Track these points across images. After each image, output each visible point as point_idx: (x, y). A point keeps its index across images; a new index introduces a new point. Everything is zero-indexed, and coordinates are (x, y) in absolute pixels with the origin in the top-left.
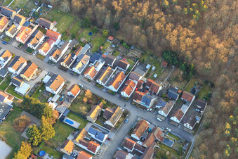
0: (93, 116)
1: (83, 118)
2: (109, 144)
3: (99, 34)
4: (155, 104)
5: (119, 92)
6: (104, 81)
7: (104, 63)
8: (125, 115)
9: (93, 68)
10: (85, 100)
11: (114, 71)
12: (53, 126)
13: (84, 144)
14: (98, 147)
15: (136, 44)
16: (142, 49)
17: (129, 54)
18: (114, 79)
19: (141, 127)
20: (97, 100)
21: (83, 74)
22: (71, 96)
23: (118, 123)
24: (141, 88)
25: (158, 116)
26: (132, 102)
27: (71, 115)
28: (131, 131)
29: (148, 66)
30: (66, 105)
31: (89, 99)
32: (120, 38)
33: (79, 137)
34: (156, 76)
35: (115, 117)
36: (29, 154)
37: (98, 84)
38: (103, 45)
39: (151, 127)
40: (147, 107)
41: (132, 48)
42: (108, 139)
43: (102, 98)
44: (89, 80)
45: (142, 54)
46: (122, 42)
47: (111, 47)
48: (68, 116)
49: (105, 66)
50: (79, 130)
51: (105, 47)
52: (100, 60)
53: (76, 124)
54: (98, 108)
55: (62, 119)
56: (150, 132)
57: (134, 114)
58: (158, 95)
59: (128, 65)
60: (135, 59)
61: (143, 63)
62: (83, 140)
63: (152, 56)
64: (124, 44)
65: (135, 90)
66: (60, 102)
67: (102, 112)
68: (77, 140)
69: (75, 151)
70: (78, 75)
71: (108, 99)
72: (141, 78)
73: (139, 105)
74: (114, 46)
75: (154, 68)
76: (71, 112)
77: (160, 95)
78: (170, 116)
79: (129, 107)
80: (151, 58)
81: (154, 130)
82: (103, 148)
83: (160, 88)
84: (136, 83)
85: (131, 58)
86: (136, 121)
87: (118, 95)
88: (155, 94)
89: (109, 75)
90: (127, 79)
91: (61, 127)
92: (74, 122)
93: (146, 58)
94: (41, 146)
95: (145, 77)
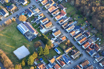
0: (67, 51)
1: (63, 51)
2: (69, 65)
3: (82, 19)
4: (95, 55)
5: (81, 45)
6: (77, 39)
7: (80, 31)
8: (81, 55)
9: (75, 32)
10: (66, 44)
11: (83, 36)
12: (49, 50)
13: (59, 61)
14: (65, 65)
15: (96, 28)
16: (98, 30)
17: (92, 31)
18: (81, 39)
19: (85, 63)
20: (71, 45)
21: (69, 33)
22: (61, 40)
23: (77, 58)
24: (92, 46)
25: (95, 61)
26: (86, 51)
27: (59, 48)
28: (81, 63)
29: (98, 39)
30: (58, 43)
31: (68, 44)
32: (91, 23)
33: (58, 58)
34: (100, 44)
35: (76, 55)
36: (36, 58)
37: (74, 39)
38: (82, 24)
39: (90, 64)
40: (91, 55)
41: (94, 29)
42: (70, 63)
43: (74, 46)
44: (71, 36)
45: (97, 33)
46: (91, 25)
47: (85, 26)
48: (57, 48)
49: (80, 32)
50: (59, 55)
51: (83, 25)
52: (79, 30)
53: (59, 52)
54: (70, 49)
55: (54, 48)
56: (88, 66)
57: (85, 56)
58: (98, 52)
59: (90, 36)
60: (94, 34)
61: (96, 37)
62: (59, 60)
63: (101, 35)
64: (91, 26)
65: (89, 47)
66: (56, 41)
67: (72, 51)
68: (57, 59)
69: (55, 63)
70: (68, 32)
71: (76, 47)
72: (93, 42)
73: (88, 53)
74: (87, 26)
75: (100, 40)
76: (59, 47)
77: (99, 52)
78: (99, 62)
79: (83, 53)
80: (101, 36)
81: (90, 66)
82: (66, 66)
83: (100, 49)
84: (90, 44)
85: (92, 33)
86: (84, 59)
87: (81, 46)
88: (96, 51)
89: (80, 37)
90: (87, 41)
91: (53, 52)
92: (59, 51)
93: (98, 35)
94: (42, 56)
95: (95, 43)
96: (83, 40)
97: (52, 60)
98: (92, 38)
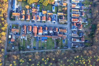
0: (59, 14)
1: (57, 12)
2: (53, 23)
3: (89, 1)
4: (75, 31)
5: (72, 18)
6: (73, 11)
7: (80, 8)
8: (66, 23)
9: (75, 5)
11: (79, 12)
12: (49, 4)
13: (48, 16)
15: (92, 14)
16: (92, 17)
17: (88, 14)
19: (63, 30)
20: (65, 12)
21: (72, 4)
22: (62, 4)
23: (62, 23)
24: (78, 24)
25: (71, 34)
26: (71, 23)
29: (87, 22)
30: (59, 4)
31: (64, 10)
33: (49, 14)
34: (85, 26)
35: (62, 21)
36: (36, 2)
37: (71, 10)
38: (86, 5)
39: (66, 34)
40: (72, 29)
41: (90, 14)
42: (54, 23)
43: (67, 14)
44: (71, 7)
45: (90, 18)
46: (91, 10)
48: (55, 7)
50: (52, 12)
51: (86, 6)
52: (80, 6)
53: (54, 11)
54: (62, 14)
55: (53, 5)
56: (64, 34)
57: (68, 26)
58: (78, 30)
59: (83, 16)
60: (87, 17)
61: (87, 20)
65: (76, 22)
66: (59, 2)
67: (62, 16)
69: (45, 15)
70: (71, 2)
71: (68, 16)
72: (81, 22)
73: (71, 26)
74: (88, 8)
75: (87, 24)
76: (57, 7)
78: (73, 37)
79: (69, 24)
80: (90, 22)
82: (50, 22)
83: (81, 30)
84: (78, 21)
85: (87, 15)
86: (65, 28)
88: (78, 29)
89: (76, 11)
90: (78, 18)
91: (50, 7)
92: (54, 10)
93: (89, 20)
94: (41, 4)
96: (76, 15)
97: (44, 11)
98: (83, 19)
